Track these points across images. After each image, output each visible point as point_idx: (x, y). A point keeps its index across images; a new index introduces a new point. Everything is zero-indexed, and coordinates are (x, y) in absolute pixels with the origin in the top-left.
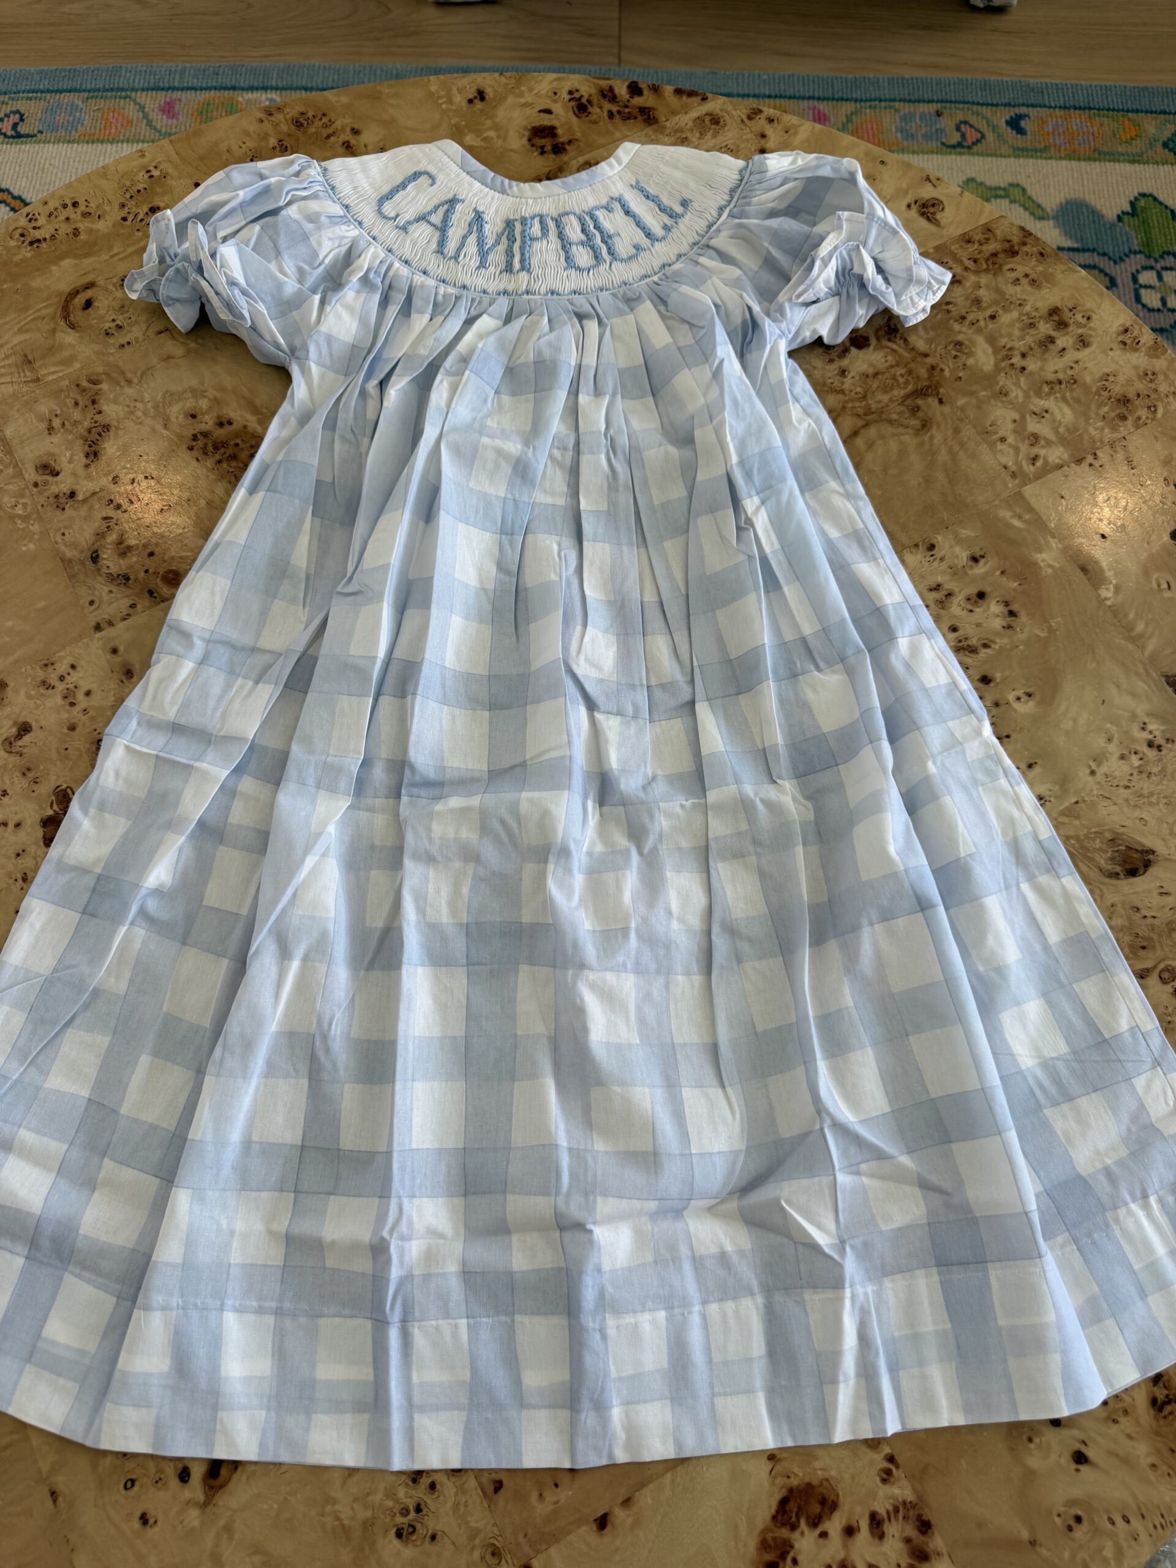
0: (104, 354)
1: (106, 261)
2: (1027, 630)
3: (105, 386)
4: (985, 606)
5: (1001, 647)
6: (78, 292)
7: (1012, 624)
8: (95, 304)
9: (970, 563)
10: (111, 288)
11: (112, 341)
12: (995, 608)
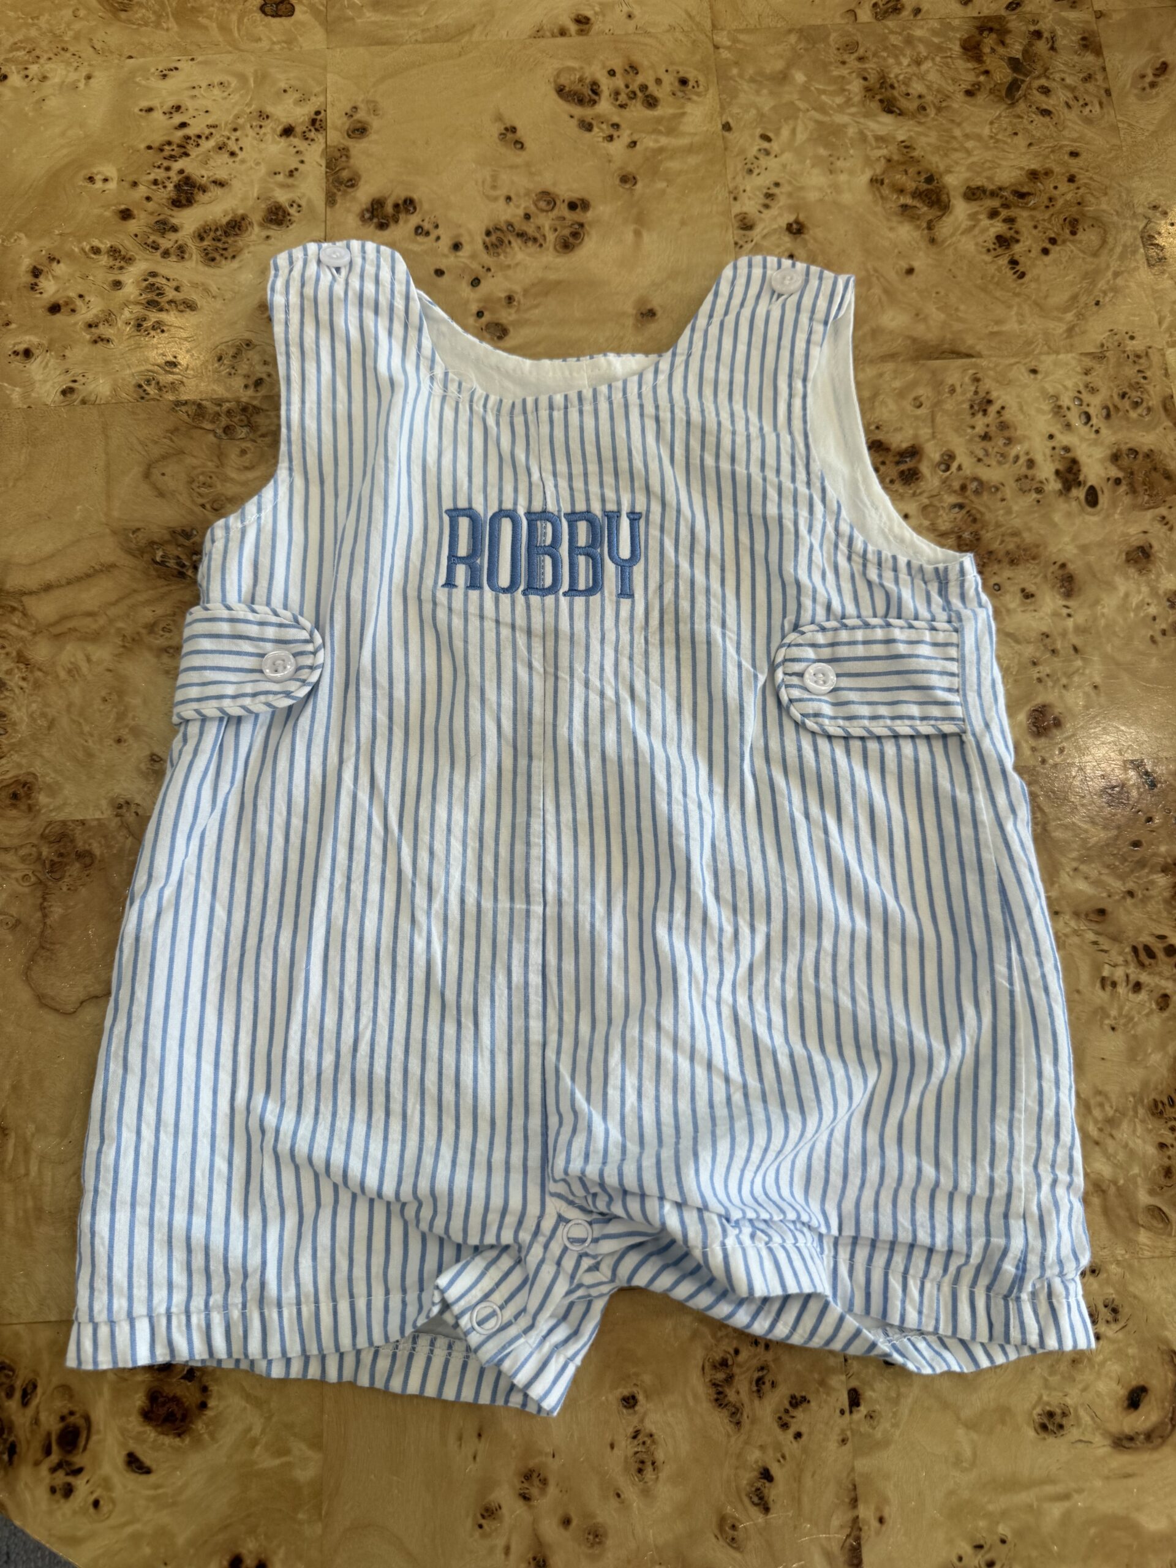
0: (1130, 1267)
1: (1080, 1491)
2: (35, 248)
3: (1144, 1198)
4: (58, 296)
5: (79, 242)
6: (1149, 1436)
7: (45, 261)
8: (1122, 1392)
9: (36, 352)
10: (1086, 1419)
11: (1110, 1292)
12: (50, 288)
